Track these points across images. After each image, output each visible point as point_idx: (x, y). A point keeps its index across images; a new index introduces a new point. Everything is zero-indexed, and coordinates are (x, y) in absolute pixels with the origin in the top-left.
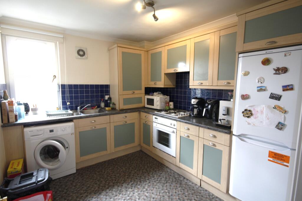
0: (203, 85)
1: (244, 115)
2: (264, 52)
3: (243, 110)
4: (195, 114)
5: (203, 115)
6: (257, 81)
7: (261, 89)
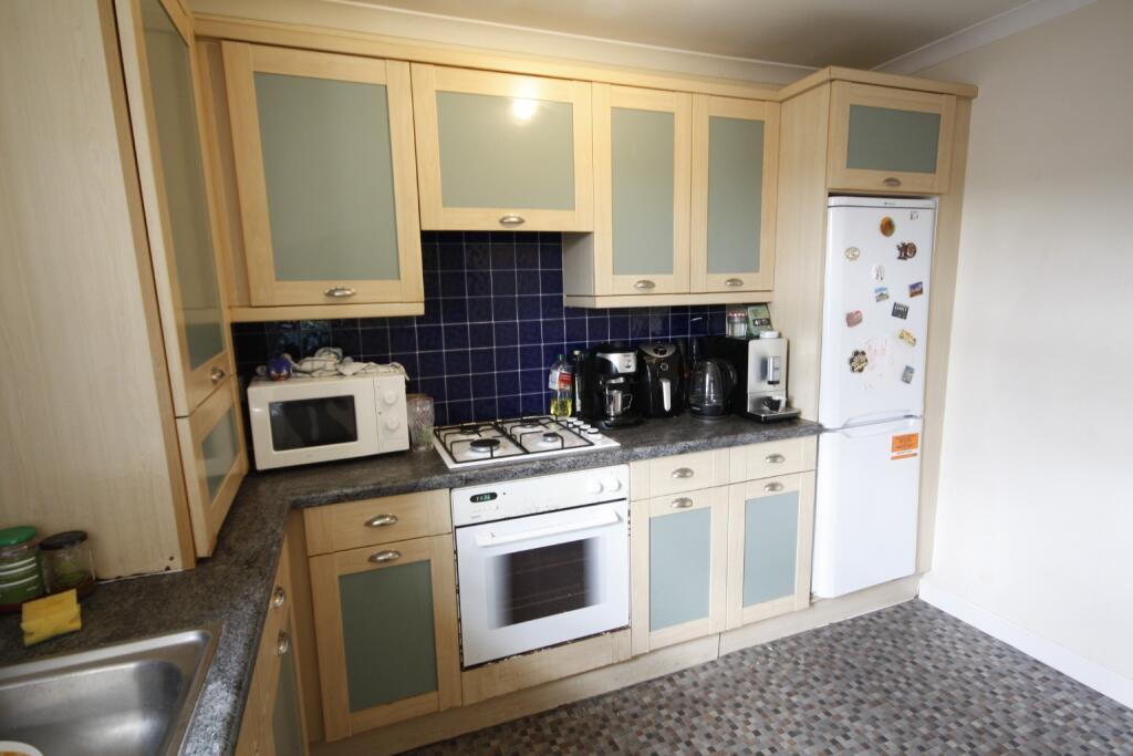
0: (655, 290)
1: (853, 369)
2: (881, 202)
3: (850, 355)
4: (616, 416)
5: (667, 406)
6: (874, 275)
7: (882, 295)
